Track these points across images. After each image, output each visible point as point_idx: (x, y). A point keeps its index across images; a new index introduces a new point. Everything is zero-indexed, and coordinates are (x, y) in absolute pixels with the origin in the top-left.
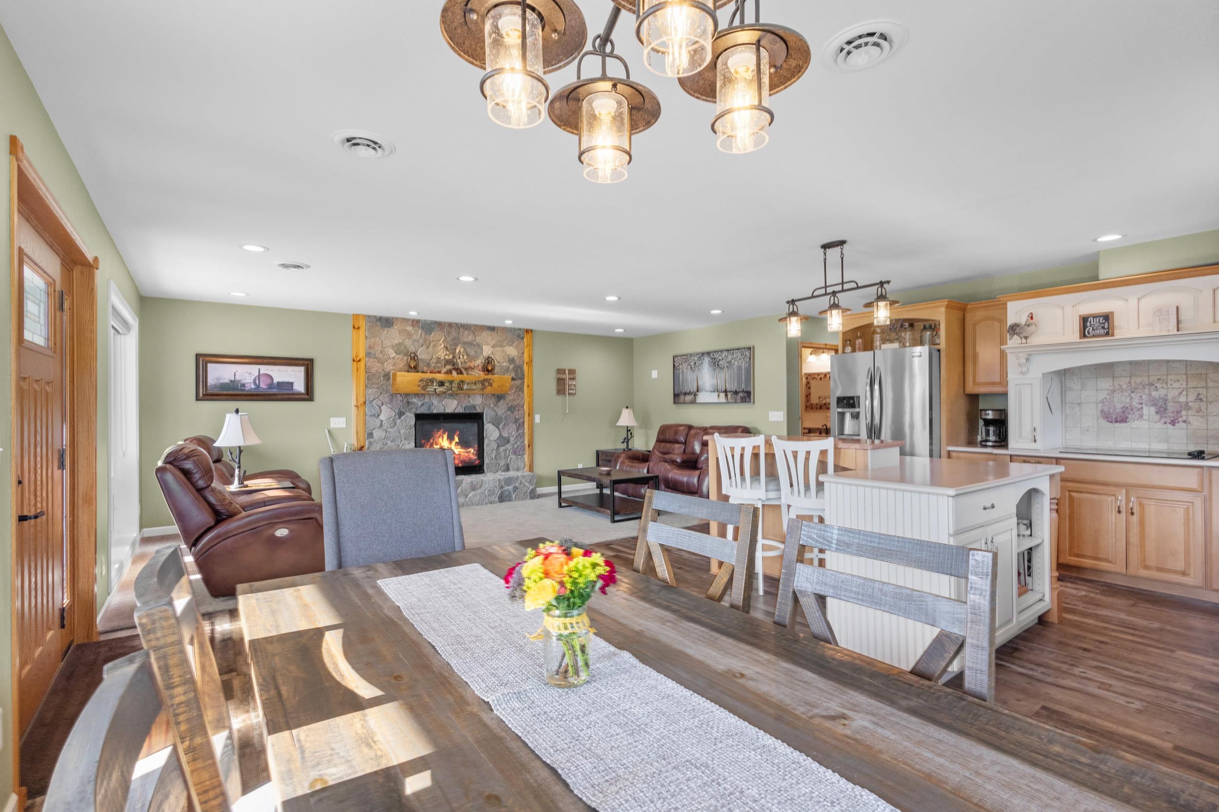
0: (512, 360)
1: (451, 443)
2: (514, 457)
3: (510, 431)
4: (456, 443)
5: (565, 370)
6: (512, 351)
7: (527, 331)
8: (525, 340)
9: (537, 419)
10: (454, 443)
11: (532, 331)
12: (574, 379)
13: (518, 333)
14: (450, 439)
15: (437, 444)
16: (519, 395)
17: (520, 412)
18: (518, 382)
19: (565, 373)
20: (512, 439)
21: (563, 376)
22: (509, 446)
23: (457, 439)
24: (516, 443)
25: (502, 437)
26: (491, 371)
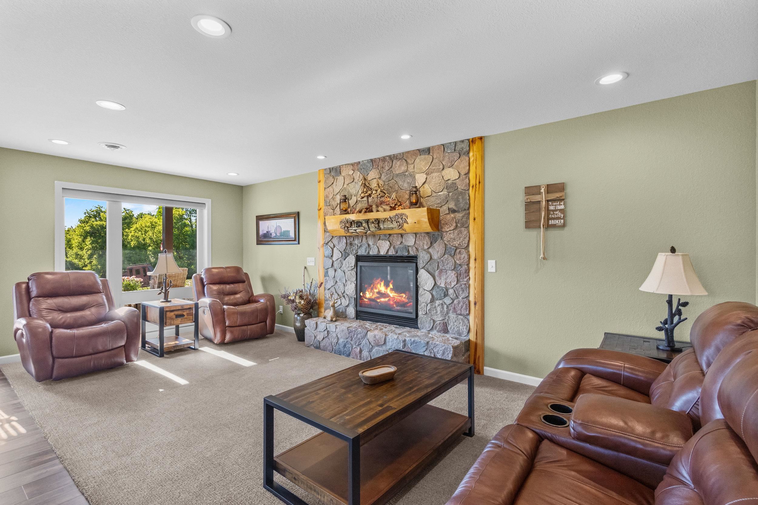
0: (451, 186)
1: (387, 288)
2: (452, 315)
3: (448, 281)
4: (391, 289)
5: (539, 187)
6: (451, 174)
7: (473, 141)
8: (471, 154)
9: (491, 265)
10: (389, 289)
11: (481, 138)
12: (560, 200)
13: (458, 147)
14: (387, 285)
15: (376, 289)
16: (461, 232)
17: (463, 256)
18: (459, 215)
19: (540, 193)
20: (451, 291)
21: (537, 198)
22: (448, 301)
23: (391, 286)
24: (457, 297)
25: (438, 287)
26: (416, 204)
